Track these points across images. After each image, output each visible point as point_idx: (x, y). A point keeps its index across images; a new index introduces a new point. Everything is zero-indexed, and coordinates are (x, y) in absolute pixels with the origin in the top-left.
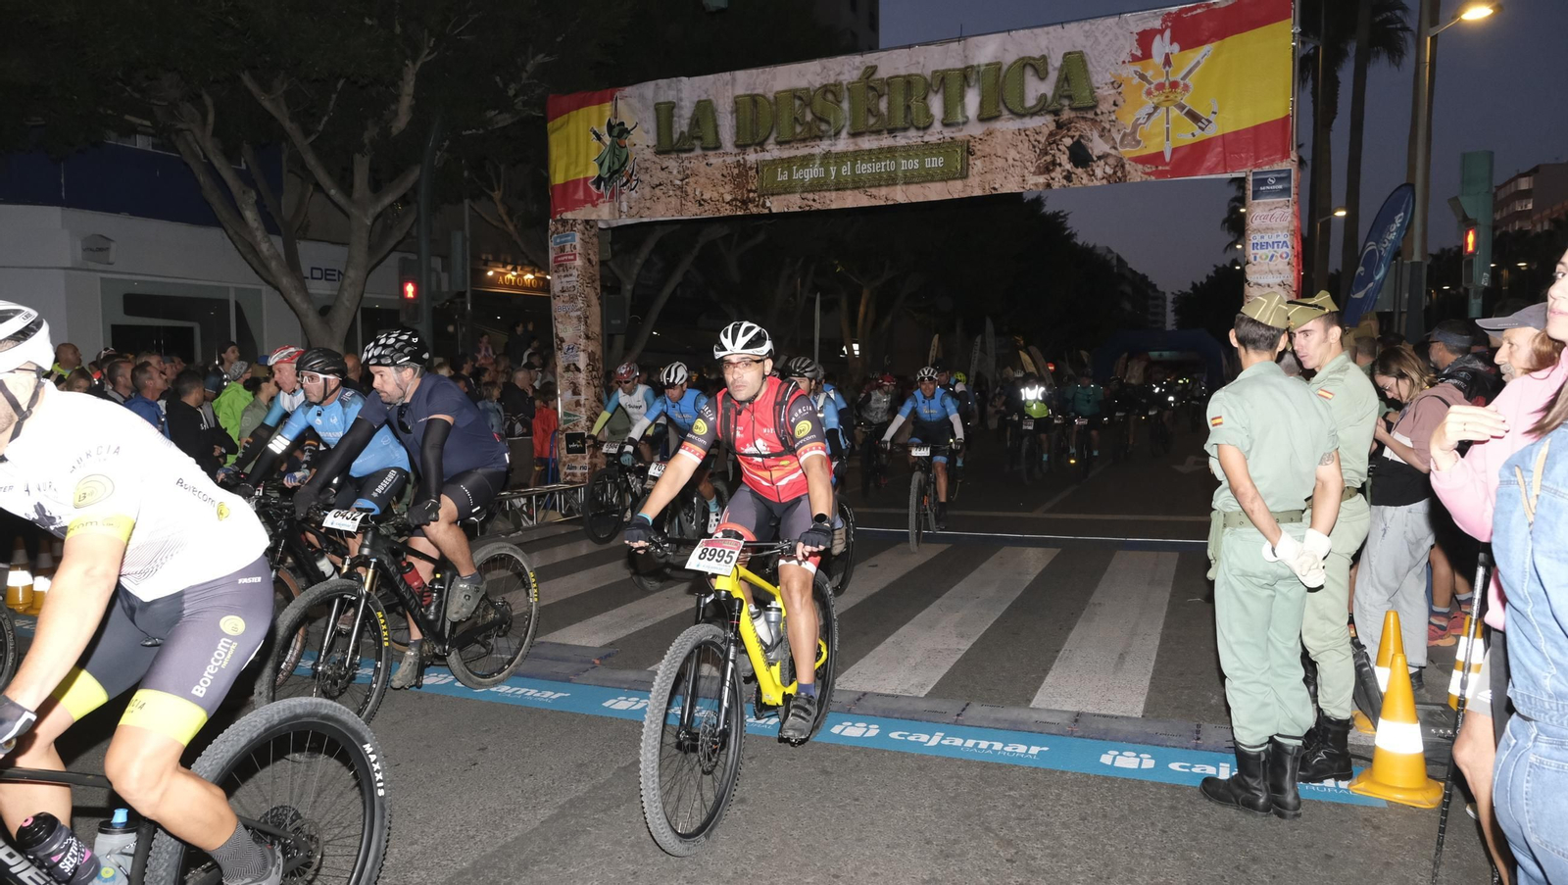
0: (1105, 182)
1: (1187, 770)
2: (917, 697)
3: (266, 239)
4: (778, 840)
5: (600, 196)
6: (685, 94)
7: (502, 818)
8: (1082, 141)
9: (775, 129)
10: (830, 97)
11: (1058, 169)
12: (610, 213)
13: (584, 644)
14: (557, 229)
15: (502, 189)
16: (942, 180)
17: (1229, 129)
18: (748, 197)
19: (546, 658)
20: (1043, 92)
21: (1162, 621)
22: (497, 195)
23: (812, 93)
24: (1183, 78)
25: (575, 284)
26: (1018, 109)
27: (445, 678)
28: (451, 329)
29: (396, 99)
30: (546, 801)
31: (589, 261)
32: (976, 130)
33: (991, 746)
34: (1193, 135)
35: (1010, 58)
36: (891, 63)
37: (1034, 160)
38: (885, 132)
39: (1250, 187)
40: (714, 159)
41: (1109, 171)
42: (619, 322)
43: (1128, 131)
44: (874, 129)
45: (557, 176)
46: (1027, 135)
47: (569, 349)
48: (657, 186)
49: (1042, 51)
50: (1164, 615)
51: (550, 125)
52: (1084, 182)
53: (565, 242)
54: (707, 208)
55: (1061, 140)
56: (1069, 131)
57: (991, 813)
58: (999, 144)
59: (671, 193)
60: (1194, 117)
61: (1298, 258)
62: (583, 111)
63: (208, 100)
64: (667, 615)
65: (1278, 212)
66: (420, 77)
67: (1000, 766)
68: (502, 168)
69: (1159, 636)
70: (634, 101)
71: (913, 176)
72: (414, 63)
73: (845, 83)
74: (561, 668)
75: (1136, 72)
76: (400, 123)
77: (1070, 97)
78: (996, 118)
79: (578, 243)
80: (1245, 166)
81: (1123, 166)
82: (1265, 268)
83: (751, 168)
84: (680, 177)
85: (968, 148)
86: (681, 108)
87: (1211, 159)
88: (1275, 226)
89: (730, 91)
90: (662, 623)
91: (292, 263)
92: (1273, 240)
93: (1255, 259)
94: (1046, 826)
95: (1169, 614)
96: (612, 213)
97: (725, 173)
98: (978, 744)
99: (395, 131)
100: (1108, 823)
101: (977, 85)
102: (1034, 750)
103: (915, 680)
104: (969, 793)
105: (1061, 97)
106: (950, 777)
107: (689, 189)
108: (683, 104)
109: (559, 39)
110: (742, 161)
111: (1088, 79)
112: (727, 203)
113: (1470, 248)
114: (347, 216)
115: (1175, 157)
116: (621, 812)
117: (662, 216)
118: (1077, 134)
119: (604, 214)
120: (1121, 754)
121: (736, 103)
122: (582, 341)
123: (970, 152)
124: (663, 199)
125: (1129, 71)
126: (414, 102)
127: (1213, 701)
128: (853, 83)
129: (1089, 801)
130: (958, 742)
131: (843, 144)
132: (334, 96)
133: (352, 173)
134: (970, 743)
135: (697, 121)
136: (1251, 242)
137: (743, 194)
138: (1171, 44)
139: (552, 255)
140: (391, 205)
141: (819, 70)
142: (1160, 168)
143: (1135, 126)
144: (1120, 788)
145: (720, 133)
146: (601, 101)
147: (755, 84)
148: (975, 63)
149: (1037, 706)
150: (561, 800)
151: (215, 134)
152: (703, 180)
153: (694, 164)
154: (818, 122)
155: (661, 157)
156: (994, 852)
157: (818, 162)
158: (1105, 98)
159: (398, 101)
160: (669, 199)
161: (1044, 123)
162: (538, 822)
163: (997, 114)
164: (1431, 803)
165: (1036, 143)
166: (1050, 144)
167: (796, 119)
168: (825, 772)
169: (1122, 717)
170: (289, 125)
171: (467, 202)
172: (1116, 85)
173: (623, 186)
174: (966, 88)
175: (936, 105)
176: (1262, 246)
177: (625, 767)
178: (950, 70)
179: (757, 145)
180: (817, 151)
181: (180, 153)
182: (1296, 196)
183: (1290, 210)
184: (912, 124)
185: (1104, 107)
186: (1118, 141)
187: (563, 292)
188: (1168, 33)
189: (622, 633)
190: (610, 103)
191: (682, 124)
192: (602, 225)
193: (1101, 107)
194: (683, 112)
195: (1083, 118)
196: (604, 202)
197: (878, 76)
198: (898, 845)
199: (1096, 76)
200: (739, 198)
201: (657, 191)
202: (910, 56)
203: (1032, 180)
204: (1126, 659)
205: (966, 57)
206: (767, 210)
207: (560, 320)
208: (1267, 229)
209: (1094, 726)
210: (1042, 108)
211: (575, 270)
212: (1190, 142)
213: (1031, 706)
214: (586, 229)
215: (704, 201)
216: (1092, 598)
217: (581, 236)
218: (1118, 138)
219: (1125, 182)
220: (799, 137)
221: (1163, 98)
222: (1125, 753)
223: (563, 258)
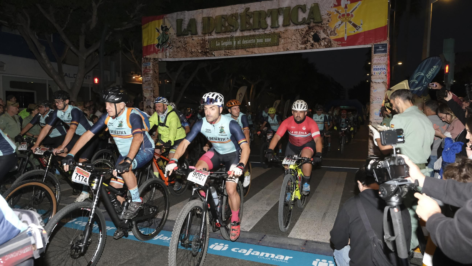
0: (324, 47)
2: (247, 232)
3: (49, 63)
5: (159, 50)
6: (186, 17)
8: (317, 33)
9: (215, 29)
10: (234, 18)
11: (309, 43)
12: (162, 56)
14: (144, 61)
16: (270, 46)
17: (366, 30)
18: (206, 51)
20: (304, 17)
21: (340, 199)
22: (132, 51)
23: (228, 17)
24: (351, 13)
25: (150, 79)
26: (297, 23)
29: (91, 17)
31: (155, 72)
32: (282, 29)
33: (270, 255)
34: (354, 32)
35: (293, 5)
36: (254, 7)
37: (301, 40)
38: (252, 30)
39: (373, 49)
40: (195, 38)
41: (326, 44)
43: (332, 30)
44: (248, 29)
45: (144, 43)
46: (299, 31)
47: (148, 101)
48: (178, 47)
49: (304, 3)
50: (341, 197)
51: (143, 27)
52: (317, 47)
53: (147, 65)
54: (193, 55)
55: (310, 33)
56: (313, 30)
58: (289, 34)
60: (355, 26)
61: (389, 74)
62: (153, 22)
63: (27, 15)
65: (382, 58)
68: (134, 43)
69: (339, 206)
70: (170, 19)
71: (261, 45)
73: (239, 13)
75: (335, 10)
76: (93, 25)
77: (313, 19)
78: (289, 25)
79: (151, 66)
80: (371, 42)
81: (331, 42)
82: (378, 77)
83: (207, 41)
84: (184, 44)
85: (279, 35)
86: (185, 21)
87: (360, 40)
88: (381, 63)
89: (201, 15)
91: (60, 71)
92: (381, 67)
93: (374, 73)
96: (163, 56)
97: (198, 42)
98: (265, 255)
99: (91, 28)
101: (282, 14)
102: (287, 258)
103: (247, 224)
105: (310, 18)
107: (187, 48)
108: (186, 19)
110: (204, 39)
111: (320, 13)
112: (200, 53)
113: (447, 71)
114: (77, 56)
115: (348, 39)
117: (181, 58)
118: (315, 31)
119: (160, 56)
120: (321, 261)
121: (203, 20)
122: (152, 98)
123: (280, 37)
124: (180, 52)
125: (333, 10)
126: (97, 18)
128: (241, 13)
130: (258, 253)
131: (238, 34)
132: (69, 15)
133: (79, 42)
134: (262, 254)
135: (190, 25)
136: (373, 68)
138: (347, 1)
139: (143, 70)
140: (93, 53)
141: (230, 9)
142: (343, 43)
143: (335, 28)
145: (198, 31)
146: (159, 19)
147: (209, 13)
148: (282, 7)
149: (291, 237)
151: (31, 27)
152: (191, 45)
153: (188, 39)
154: (230, 26)
155: (179, 37)
157: (230, 40)
158: (325, 19)
160: (182, 52)
163: (289, 24)
165: (302, 34)
166: (306, 34)
167: (222, 25)
169: (322, 243)
170: (55, 25)
172: (329, 15)
173: (167, 47)
174: (279, 15)
175: (269, 21)
176: (377, 69)
178: (274, 9)
179: (209, 33)
180: (229, 36)
182: (388, 53)
183: (386, 57)
184: (261, 27)
185: (325, 22)
186: (329, 34)
187: (146, 82)
190: (162, 19)
191: (185, 26)
192: (160, 60)
193: (324, 22)
194: (185, 22)
195: (317, 25)
196: (160, 52)
197: (249, 11)
199: (322, 12)
200: (203, 51)
201: (178, 50)
202: (261, 4)
203: (300, 46)
204: (326, 215)
205: (279, 5)
206: (213, 56)
207: (145, 91)
208: (379, 64)
209: (311, 247)
210: (303, 22)
211: (150, 75)
212: (353, 34)
213: (289, 237)
214: (155, 61)
215: (192, 52)
216: (316, 189)
217: (152, 63)
218: (329, 32)
219: (331, 47)
220: (223, 31)
221: (344, 19)
222: (322, 260)
223: (146, 71)
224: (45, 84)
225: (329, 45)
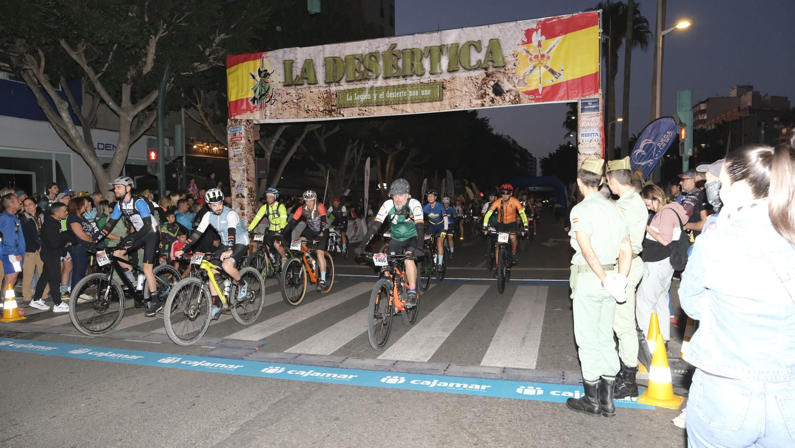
0: (510, 103)
1: (559, 395)
2: (424, 362)
3: (73, 128)
4: (356, 439)
5: (255, 107)
6: (299, 56)
7: (209, 433)
8: (499, 83)
9: (345, 75)
10: (373, 58)
11: (487, 97)
13: (250, 339)
14: (232, 124)
15: (201, 103)
16: (430, 101)
17: (570, 78)
18: (332, 109)
19: (229, 348)
20: (479, 58)
21: (542, 320)
22: (199, 106)
23: (364, 57)
24: (547, 53)
25: (241, 152)
26: (469, 68)
27: (176, 359)
28: (174, 176)
29: (146, 55)
30: (233, 423)
31: (249, 140)
32: (447, 76)
33: (462, 386)
34: (553, 81)
35: (463, 42)
36: (404, 42)
37: (476, 92)
38: (401, 77)
39: (580, 107)
40: (313, 89)
41: (512, 98)
42: (264, 172)
43: (521, 78)
44: (395, 75)
45: (232, 96)
46: (472, 80)
47: (238, 186)
48: (285, 103)
49: (478, 38)
50: (543, 317)
51: (228, 71)
52: (500, 103)
53: (236, 131)
54: (310, 114)
55: (488, 82)
56: (492, 77)
57: (464, 420)
58: (458, 84)
59: (292, 106)
60: (552, 72)
61: (603, 141)
62: (246, 63)
63: (41, 54)
64: (293, 323)
65: (593, 119)
66: (158, 44)
67: (467, 396)
68: (202, 92)
69: (541, 328)
70: (272, 59)
71: (415, 99)
72: (155, 37)
74: (238, 352)
75: (524, 50)
76: (147, 69)
77: (492, 61)
78: (456, 71)
79: (243, 131)
80: (577, 96)
81: (519, 96)
82: (588, 146)
83: (333, 94)
84: (297, 98)
85: (443, 86)
86: (297, 63)
87: (561, 93)
88: (592, 126)
89: (322, 55)
90: (289, 327)
91: (88, 140)
92: (591, 132)
93: (583, 141)
94: (492, 426)
95: (546, 317)
96: (261, 116)
97: (320, 97)
98: (455, 385)
99: (145, 72)
100: (522, 423)
101: (447, 54)
102: (484, 387)
103: (422, 354)
104: (453, 410)
105: (488, 61)
106: (442, 403)
107: (301, 104)
108: (298, 61)
109: (233, 26)
110: (328, 91)
111: (501, 52)
112: (321, 112)
113: (683, 137)
114: (118, 116)
115: (544, 91)
116: (273, 427)
117: (288, 118)
118: (496, 80)
119: (257, 117)
120: (526, 388)
121: (325, 61)
122: (245, 182)
123: (444, 88)
124: (288, 109)
125: (521, 49)
126: (155, 57)
127: (569, 360)
128: (386, 52)
129: (512, 412)
130: (445, 384)
131: (380, 82)
132: (111, 53)
133: (121, 94)
134: (452, 385)
135: (305, 69)
136: (581, 133)
137: (329, 107)
138: (541, 36)
139: (229, 137)
140: (142, 111)
141: (367, 45)
142: (537, 97)
143: (524, 76)
144: (527, 405)
145: (317, 76)
146: (255, 59)
147: (335, 52)
148: (446, 44)
149: (484, 365)
150: (242, 422)
151: (45, 72)
152: (308, 100)
153: (304, 92)
154: (367, 72)
155: (287, 88)
156: (467, 440)
157: (367, 91)
158: (509, 62)
159: (147, 56)
160: (292, 110)
161: (480, 74)
162: (229, 435)
163: (457, 69)
164: (676, 407)
165: (476, 84)
166: (483, 84)
167: (356, 69)
168: (379, 402)
169: (526, 369)
170: (86, 68)
171: (183, 110)
172: (515, 56)
173: (267, 102)
174: (441, 56)
175: (426, 63)
176: (586, 135)
177: (274, 404)
178: (432, 47)
179: (336, 82)
180: (367, 86)
181: (26, 82)
182: (602, 111)
183: (599, 118)
184: (415, 73)
185: (510, 66)
186: (516, 83)
187: (235, 156)
188: (539, 31)
189: (269, 333)
190: (260, 60)
191: (297, 71)
192: (255, 122)
193: (508, 66)
194: (297, 65)
195: (499, 71)
196: (257, 110)
197: (397, 49)
198: (418, 439)
199: (505, 51)
200: (327, 109)
201: (285, 105)
202: (414, 39)
203: (475, 102)
204: (526, 340)
205: (441, 40)
206: (341, 116)
207: (233, 171)
208: (588, 127)
209: (512, 374)
210: (479, 66)
211: (242, 145)
212: (551, 85)
213: (481, 365)
214: (247, 124)
215: (309, 110)
216: (507, 310)
217: (245, 128)
218: (516, 82)
219: (520, 103)
220: (357, 79)
221: (537, 62)
222: (528, 387)
223: (235, 139)
224: (50, 161)
225: (517, 98)
